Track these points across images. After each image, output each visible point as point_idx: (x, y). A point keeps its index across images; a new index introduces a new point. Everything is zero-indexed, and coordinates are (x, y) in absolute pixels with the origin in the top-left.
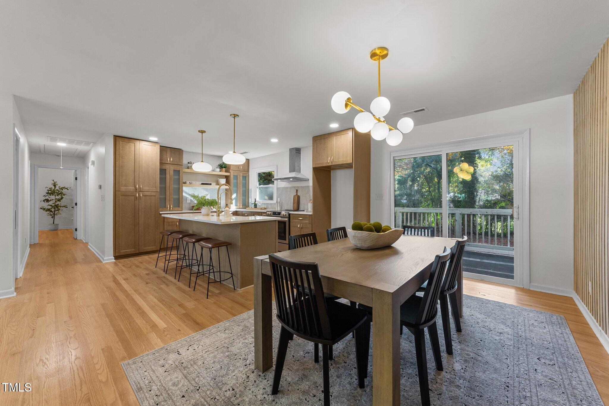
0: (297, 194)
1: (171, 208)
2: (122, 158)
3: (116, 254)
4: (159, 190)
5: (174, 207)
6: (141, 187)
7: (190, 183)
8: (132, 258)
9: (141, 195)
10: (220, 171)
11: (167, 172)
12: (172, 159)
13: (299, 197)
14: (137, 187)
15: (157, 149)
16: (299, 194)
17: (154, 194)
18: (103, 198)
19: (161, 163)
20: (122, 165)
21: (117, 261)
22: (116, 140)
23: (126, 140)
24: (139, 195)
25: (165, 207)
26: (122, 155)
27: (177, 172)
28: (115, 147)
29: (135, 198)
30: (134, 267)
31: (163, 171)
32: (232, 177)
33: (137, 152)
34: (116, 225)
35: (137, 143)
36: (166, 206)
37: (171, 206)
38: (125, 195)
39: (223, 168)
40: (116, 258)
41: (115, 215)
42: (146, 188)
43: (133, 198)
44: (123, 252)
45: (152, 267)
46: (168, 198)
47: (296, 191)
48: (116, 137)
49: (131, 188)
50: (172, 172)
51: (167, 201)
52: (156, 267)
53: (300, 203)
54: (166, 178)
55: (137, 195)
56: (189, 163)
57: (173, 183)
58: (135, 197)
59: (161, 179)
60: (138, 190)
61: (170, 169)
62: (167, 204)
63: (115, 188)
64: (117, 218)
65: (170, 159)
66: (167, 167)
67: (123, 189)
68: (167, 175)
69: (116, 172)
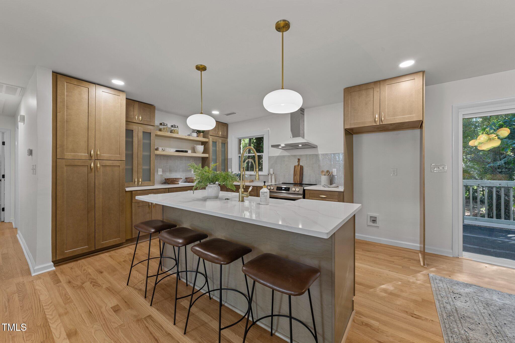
0: (299, 165)
1: (140, 183)
2: (67, 108)
3: (56, 256)
4: (125, 158)
5: (143, 180)
6: (99, 153)
7: (162, 149)
8: (83, 260)
9: (99, 165)
10: (197, 136)
11: (134, 134)
12: (140, 118)
13: (302, 168)
14: (92, 153)
15: (122, 100)
16: (301, 164)
17: (117, 163)
18: (34, 170)
19: (128, 122)
20: (67, 119)
21: (58, 268)
22: (57, 79)
23: (75, 82)
24: (95, 164)
25: (132, 180)
26: (66, 104)
27: (147, 135)
28: (55, 90)
29: (89, 169)
30: (88, 285)
31: (129, 133)
32: (211, 143)
33: (92, 102)
34: (58, 212)
35: (93, 88)
36: (134, 180)
37: (140, 180)
38: (72, 165)
39: (201, 132)
40: (57, 263)
41: (55, 196)
42: (106, 155)
43: (85, 169)
44: (69, 252)
45: (121, 285)
46: (135, 169)
47: (297, 160)
48: (56, 75)
49: (83, 155)
50: (141, 134)
51: (134, 173)
52: (127, 285)
53: (303, 175)
54: (133, 141)
55: (92, 165)
56: (161, 124)
57: (142, 149)
58: (89, 167)
59: (127, 142)
60: (93, 158)
61: (138, 131)
62: (134, 178)
63: (55, 154)
64: (58, 201)
65: (138, 118)
66: (134, 127)
67: (69, 155)
68: (134, 138)
69: (58, 129)
